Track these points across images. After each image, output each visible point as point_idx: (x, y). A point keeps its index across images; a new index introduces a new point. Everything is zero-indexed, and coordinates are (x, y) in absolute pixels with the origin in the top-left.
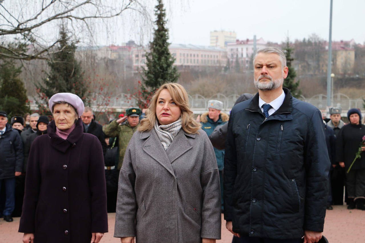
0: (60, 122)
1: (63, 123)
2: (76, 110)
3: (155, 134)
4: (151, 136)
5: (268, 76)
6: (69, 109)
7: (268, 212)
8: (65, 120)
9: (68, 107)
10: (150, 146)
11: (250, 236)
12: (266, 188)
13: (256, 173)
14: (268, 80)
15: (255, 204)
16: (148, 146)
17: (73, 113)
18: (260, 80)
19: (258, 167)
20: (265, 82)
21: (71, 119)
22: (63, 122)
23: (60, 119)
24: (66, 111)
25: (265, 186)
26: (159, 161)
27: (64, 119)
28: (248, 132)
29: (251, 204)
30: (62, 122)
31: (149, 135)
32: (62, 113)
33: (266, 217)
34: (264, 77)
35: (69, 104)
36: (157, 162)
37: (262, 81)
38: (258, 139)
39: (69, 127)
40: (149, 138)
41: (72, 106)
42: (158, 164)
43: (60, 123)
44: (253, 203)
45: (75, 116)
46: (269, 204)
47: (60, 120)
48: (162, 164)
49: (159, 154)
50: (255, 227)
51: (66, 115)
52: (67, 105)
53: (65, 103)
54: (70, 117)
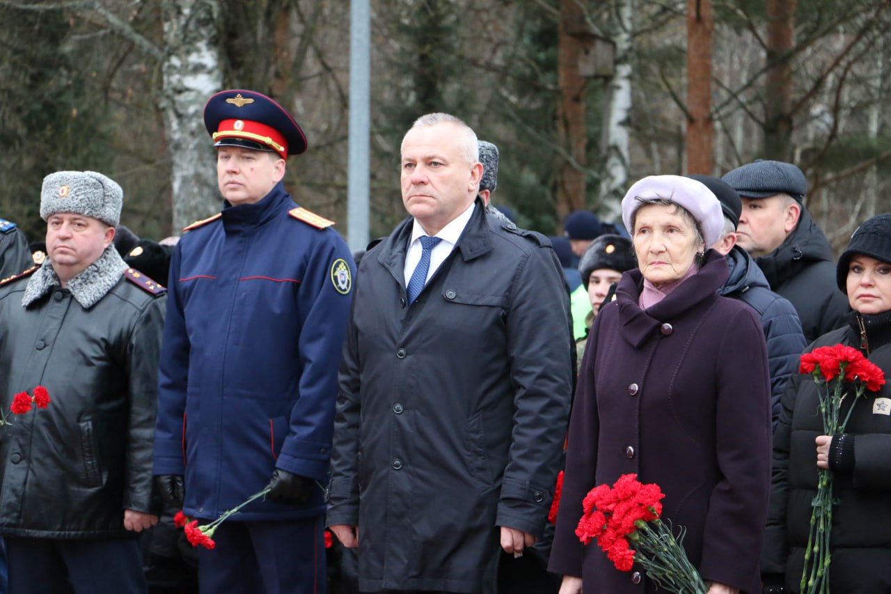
0: (652, 258)
1: (660, 263)
2: (698, 224)
6: (679, 220)
8: (666, 254)
9: (675, 213)
17: (690, 234)
21: (682, 253)
22: (662, 258)
23: (650, 249)
24: (670, 229)
27: (663, 249)
30: (657, 260)
32: (657, 233)
35: (679, 206)
39: (679, 274)
41: (688, 212)
43: (652, 264)
45: (695, 243)
47: (652, 252)
51: (669, 238)
52: (672, 208)
53: (669, 202)
54: (680, 245)
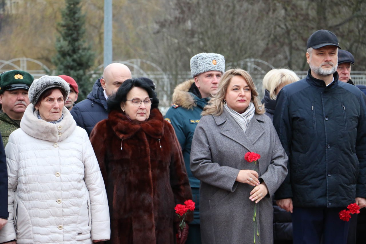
3: (232, 119)
4: (228, 120)
5: (331, 63)
7: (343, 184)
10: (229, 130)
11: (328, 207)
12: (340, 163)
13: (330, 149)
14: (331, 66)
15: (332, 178)
16: (227, 131)
18: (323, 66)
19: (331, 144)
20: (329, 69)
25: (339, 161)
26: (243, 145)
28: (315, 113)
29: (327, 178)
31: (225, 120)
33: (341, 188)
34: (328, 64)
36: (240, 146)
37: (326, 67)
38: (327, 119)
40: (226, 122)
42: (242, 147)
44: (329, 177)
46: (343, 177)
48: (246, 147)
49: (241, 138)
50: (332, 198)
